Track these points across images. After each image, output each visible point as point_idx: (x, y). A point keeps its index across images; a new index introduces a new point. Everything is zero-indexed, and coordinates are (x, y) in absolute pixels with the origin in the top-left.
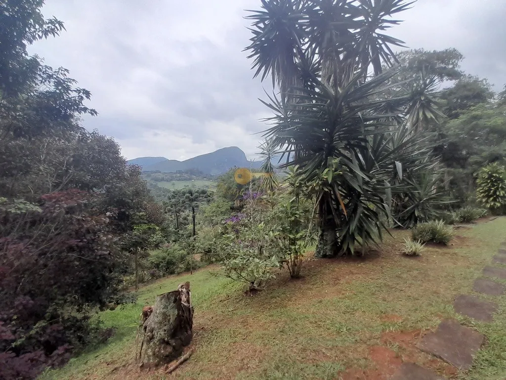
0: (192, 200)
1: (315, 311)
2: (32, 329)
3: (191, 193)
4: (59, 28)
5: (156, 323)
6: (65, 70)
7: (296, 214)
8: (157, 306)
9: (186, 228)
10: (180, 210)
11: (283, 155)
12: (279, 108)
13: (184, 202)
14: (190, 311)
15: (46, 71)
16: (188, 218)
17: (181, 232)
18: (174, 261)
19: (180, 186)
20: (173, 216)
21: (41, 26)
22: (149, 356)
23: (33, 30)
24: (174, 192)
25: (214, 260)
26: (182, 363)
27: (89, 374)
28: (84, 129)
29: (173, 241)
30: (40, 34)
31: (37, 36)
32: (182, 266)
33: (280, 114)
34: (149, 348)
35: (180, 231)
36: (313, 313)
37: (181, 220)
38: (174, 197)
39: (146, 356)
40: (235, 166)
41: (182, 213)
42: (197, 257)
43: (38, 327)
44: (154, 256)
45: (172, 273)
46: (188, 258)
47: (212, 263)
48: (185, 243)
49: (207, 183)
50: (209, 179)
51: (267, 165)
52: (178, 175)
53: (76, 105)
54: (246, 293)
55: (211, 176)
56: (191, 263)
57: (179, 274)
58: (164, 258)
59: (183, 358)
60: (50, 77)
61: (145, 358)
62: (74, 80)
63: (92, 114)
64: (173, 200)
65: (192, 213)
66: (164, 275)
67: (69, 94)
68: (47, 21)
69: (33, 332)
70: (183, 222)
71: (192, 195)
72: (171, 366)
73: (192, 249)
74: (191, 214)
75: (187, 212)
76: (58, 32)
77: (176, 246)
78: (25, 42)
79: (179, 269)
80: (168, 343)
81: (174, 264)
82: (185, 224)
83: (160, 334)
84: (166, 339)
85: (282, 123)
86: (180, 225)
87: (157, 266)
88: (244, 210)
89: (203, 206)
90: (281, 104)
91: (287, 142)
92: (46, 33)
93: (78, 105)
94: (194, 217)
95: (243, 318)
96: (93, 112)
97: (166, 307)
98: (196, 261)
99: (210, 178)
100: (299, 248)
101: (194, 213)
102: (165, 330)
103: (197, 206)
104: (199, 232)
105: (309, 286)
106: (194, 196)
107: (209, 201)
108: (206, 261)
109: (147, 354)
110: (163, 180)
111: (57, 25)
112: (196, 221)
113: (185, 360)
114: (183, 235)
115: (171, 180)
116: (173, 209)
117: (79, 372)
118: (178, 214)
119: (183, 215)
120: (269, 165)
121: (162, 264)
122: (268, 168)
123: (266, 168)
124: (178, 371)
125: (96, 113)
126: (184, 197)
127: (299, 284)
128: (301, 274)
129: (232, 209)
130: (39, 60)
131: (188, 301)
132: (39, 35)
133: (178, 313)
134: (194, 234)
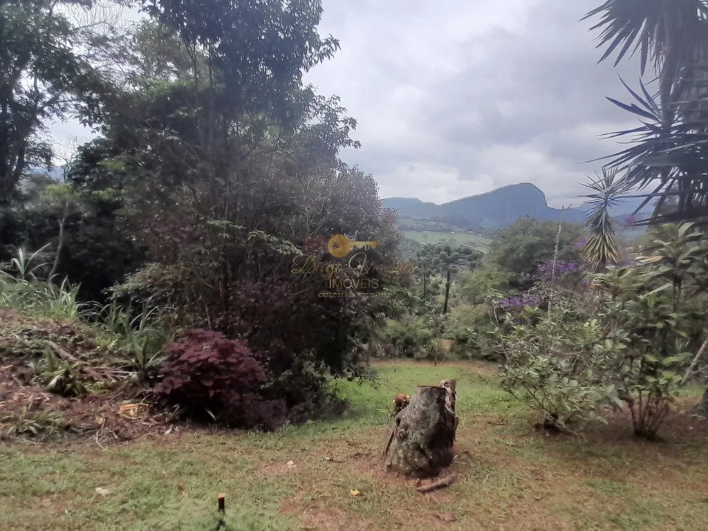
0: (449, 262)
1: (692, 512)
2: (281, 375)
3: (448, 250)
4: (334, 48)
5: (412, 420)
6: (338, 97)
7: (669, 318)
8: (416, 400)
9: (434, 300)
10: (430, 273)
11: (646, 202)
12: (652, 110)
13: (437, 263)
14: (454, 421)
15: (319, 101)
16: (440, 285)
17: (428, 304)
18: (415, 340)
19: (434, 239)
20: (420, 280)
21: (317, 48)
22: (399, 458)
23: (309, 54)
24: (425, 247)
25: (470, 354)
26: (438, 487)
27: (331, 447)
28: (346, 165)
29: (417, 314)
30: (316, 58)
31: (313, 61)
32: (424, 350)
33: (651, 122)
34: (400, 448)
35: (426, 302)
36: (688, 516)
37: (429, 286)
38: (424, 254)
39: (396, 456)
40: (528, 216)
41: (431, 277)
42: (446, 345)
43: (285, 375)
44: (390, 328)
45: (410, 355)
46: (434, 342)
47: (465, 358)
48: (432, 321)
49: (473, 239)
50: (477, 233)
51: (599, 217)
52: (433, 223)
53: (342, 138)
54: (537, 427)
55: (482, 228)
56: (436, 349)
57: (418, 360)
58: (402, 334)
59: (440, 481)
60: (323, 107)
61: (393, 457)
62: (344, 109)
63: (356, 147)
64: (422, 258)
65: (446, 279)
66: (400, 356)
67: (337, 125)
68: (324, 42)
69: (281, 379)
70: (432, 290)
71: (449, 255)
72: (424, 485)
73: (440, 331)
74: (445, 281)
75: (439, 277)
76: (333, 53)
77: (420, 321)
78: (302, 70)
79: (419, 353)
80: (422, 452)
81: (414, 344)
82: (434, 294)
83: (416, 436)
84: (422, 446)
85: (656, 139)
86: (426, 294)
87: (394, 341)
88: (534, 288)
89: (463, 271)
90: (658, 101)
91: (659, 176)
92: (321, 57)
93: (343, 137)
94: (448, 286)
95: (535, 465)
96: (357, 144)
97: (426, 405)
98: (444, 349)
99: (478, 231)
100: (667, 385)
101: (448, 280)
102: (422, 434)
103: (455, 272)
104: (452, 308)
105: (678, 463)
106: (452, 255)
107: (473, 267)
108: (458, 353)
109: (397, 454)
110: (412, 229)
111: (333, 45)
112: (450, 292)
113: (443, 486)
114: (430, 309)
115: (423, 230)
116: (422, 271)
117: (320, 440)
118: (427, 278)
119: (433, 279)
120: (603, 217)
121: (399, 341)
122: (600, 224)
123: (596, 223)
124: (432, 495)
125: (360, 145)
126: (439, 255)
127: (651, 449)
128: (660, 433)
129: (514, 284)
130: (313, 90)
131: (453, 407)
132: (315, 60)
133: (440, 419)
134: (445, 311)
